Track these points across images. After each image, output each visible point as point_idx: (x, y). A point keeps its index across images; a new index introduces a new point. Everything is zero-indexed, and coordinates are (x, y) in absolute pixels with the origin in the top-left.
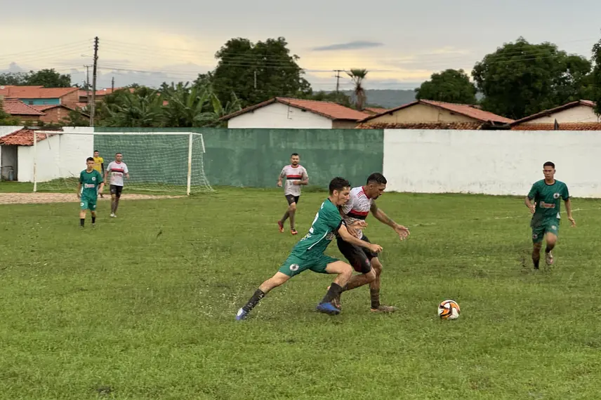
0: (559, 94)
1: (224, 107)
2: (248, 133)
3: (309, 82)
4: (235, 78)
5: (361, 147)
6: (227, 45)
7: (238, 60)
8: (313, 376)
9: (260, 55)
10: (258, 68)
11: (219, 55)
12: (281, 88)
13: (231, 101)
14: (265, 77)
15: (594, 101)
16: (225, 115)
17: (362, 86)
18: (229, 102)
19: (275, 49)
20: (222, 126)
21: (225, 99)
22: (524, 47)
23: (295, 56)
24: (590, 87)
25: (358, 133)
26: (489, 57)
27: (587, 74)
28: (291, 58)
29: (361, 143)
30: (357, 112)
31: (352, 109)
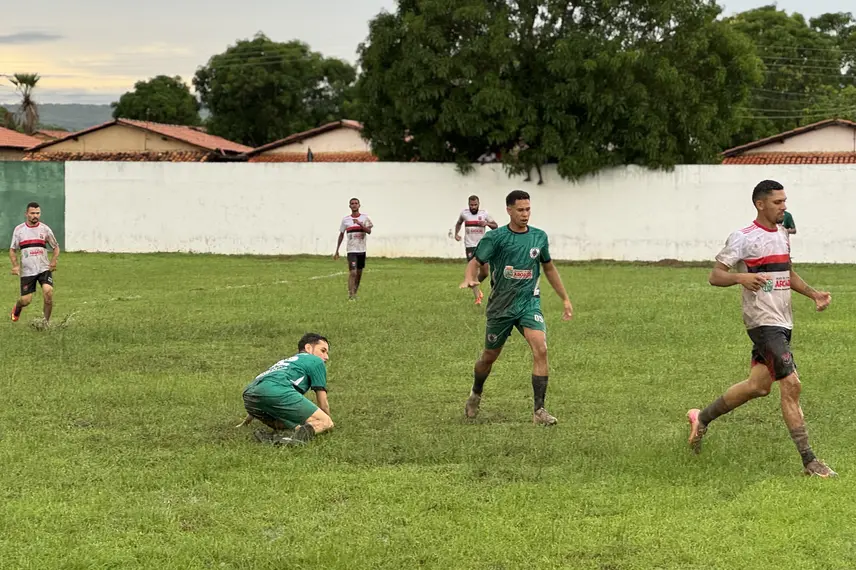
0: (314, 111)
5: (32, 188)
15: (360, 121)
17: (32, 99)
22: (263, 45)
24: (356, 102)
25: (27, 167)
26: (216, 58)
27: (351, 85)
29: (31, 182)
30: (24, 136)
31: (18, 132)
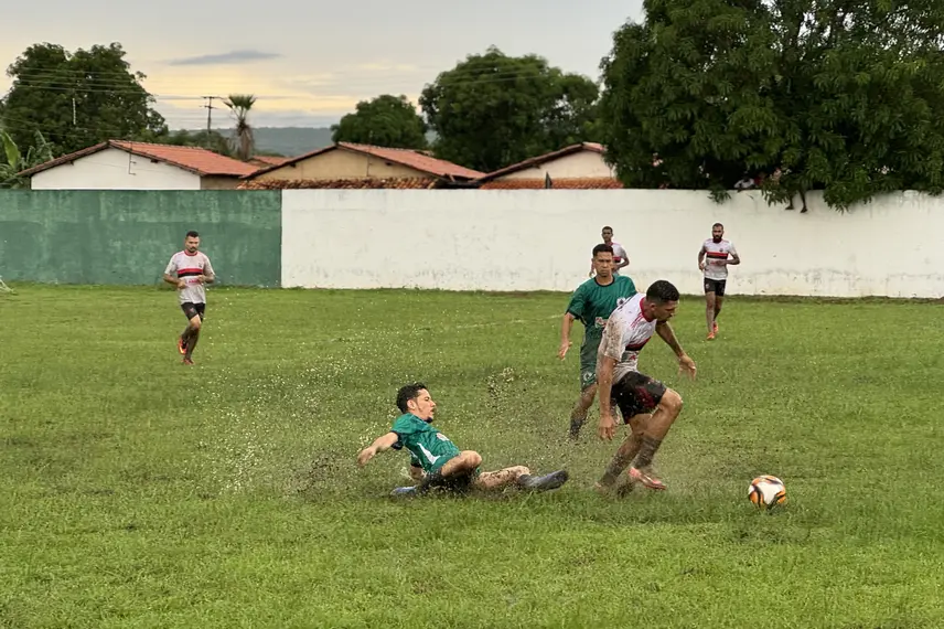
0: (552, 133)
1: (24, 154)
2: (64, 198)
3: (163, 116)
4: (41, 108)
5: (247, 219)
6: (26, 54)
7: (45, 79)
8: (166, 582)
9: (83, 72)
10: (78, 92)
11: (14, 71)
12: (118, 125)
13: (35, 146)
14: (91, 107)
15: (603, 144)
16: (26, 168)
17: (249, 122)
18: (32, 147)
19: (106, 64)
20: (22, 186)
21: (25, 142)
22: (496, 61)
23: (138, 73)
24: (598, 122)
25: (242, 196)
26: (444, 75)
27: (593, 103)
28: (133, 77)
29: (246, 212)
30: (239, 163)
31: (233, 158)
